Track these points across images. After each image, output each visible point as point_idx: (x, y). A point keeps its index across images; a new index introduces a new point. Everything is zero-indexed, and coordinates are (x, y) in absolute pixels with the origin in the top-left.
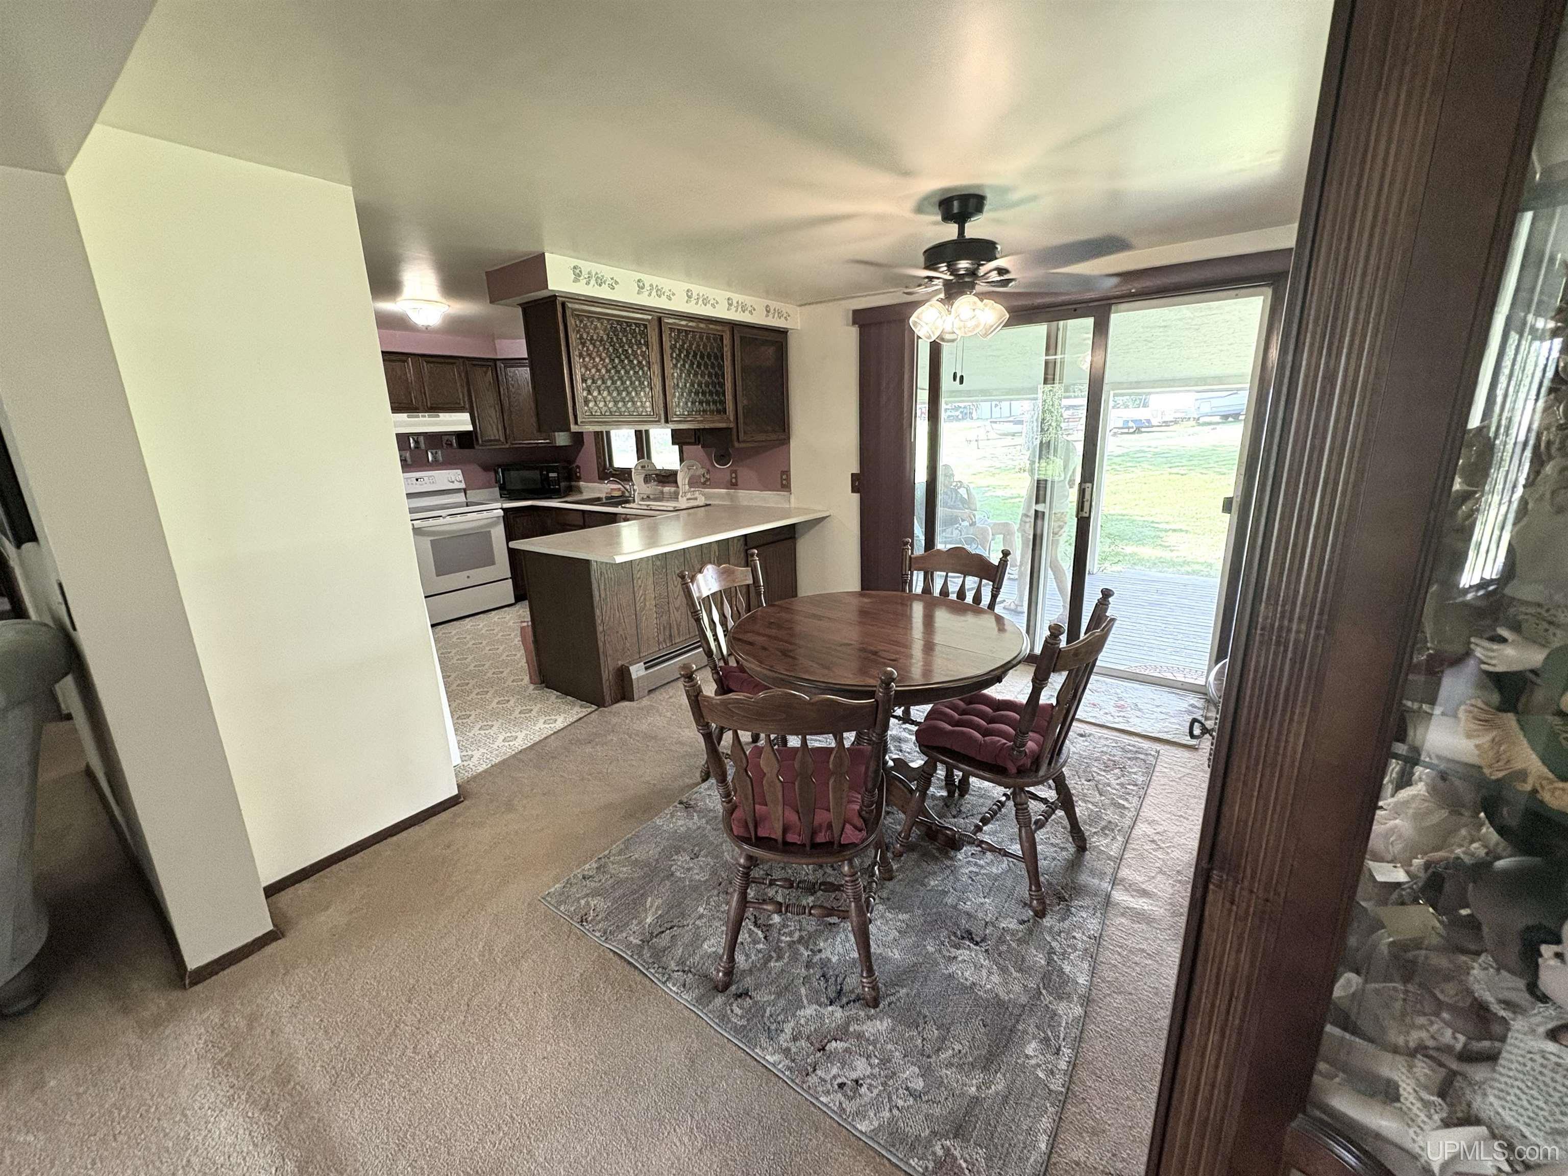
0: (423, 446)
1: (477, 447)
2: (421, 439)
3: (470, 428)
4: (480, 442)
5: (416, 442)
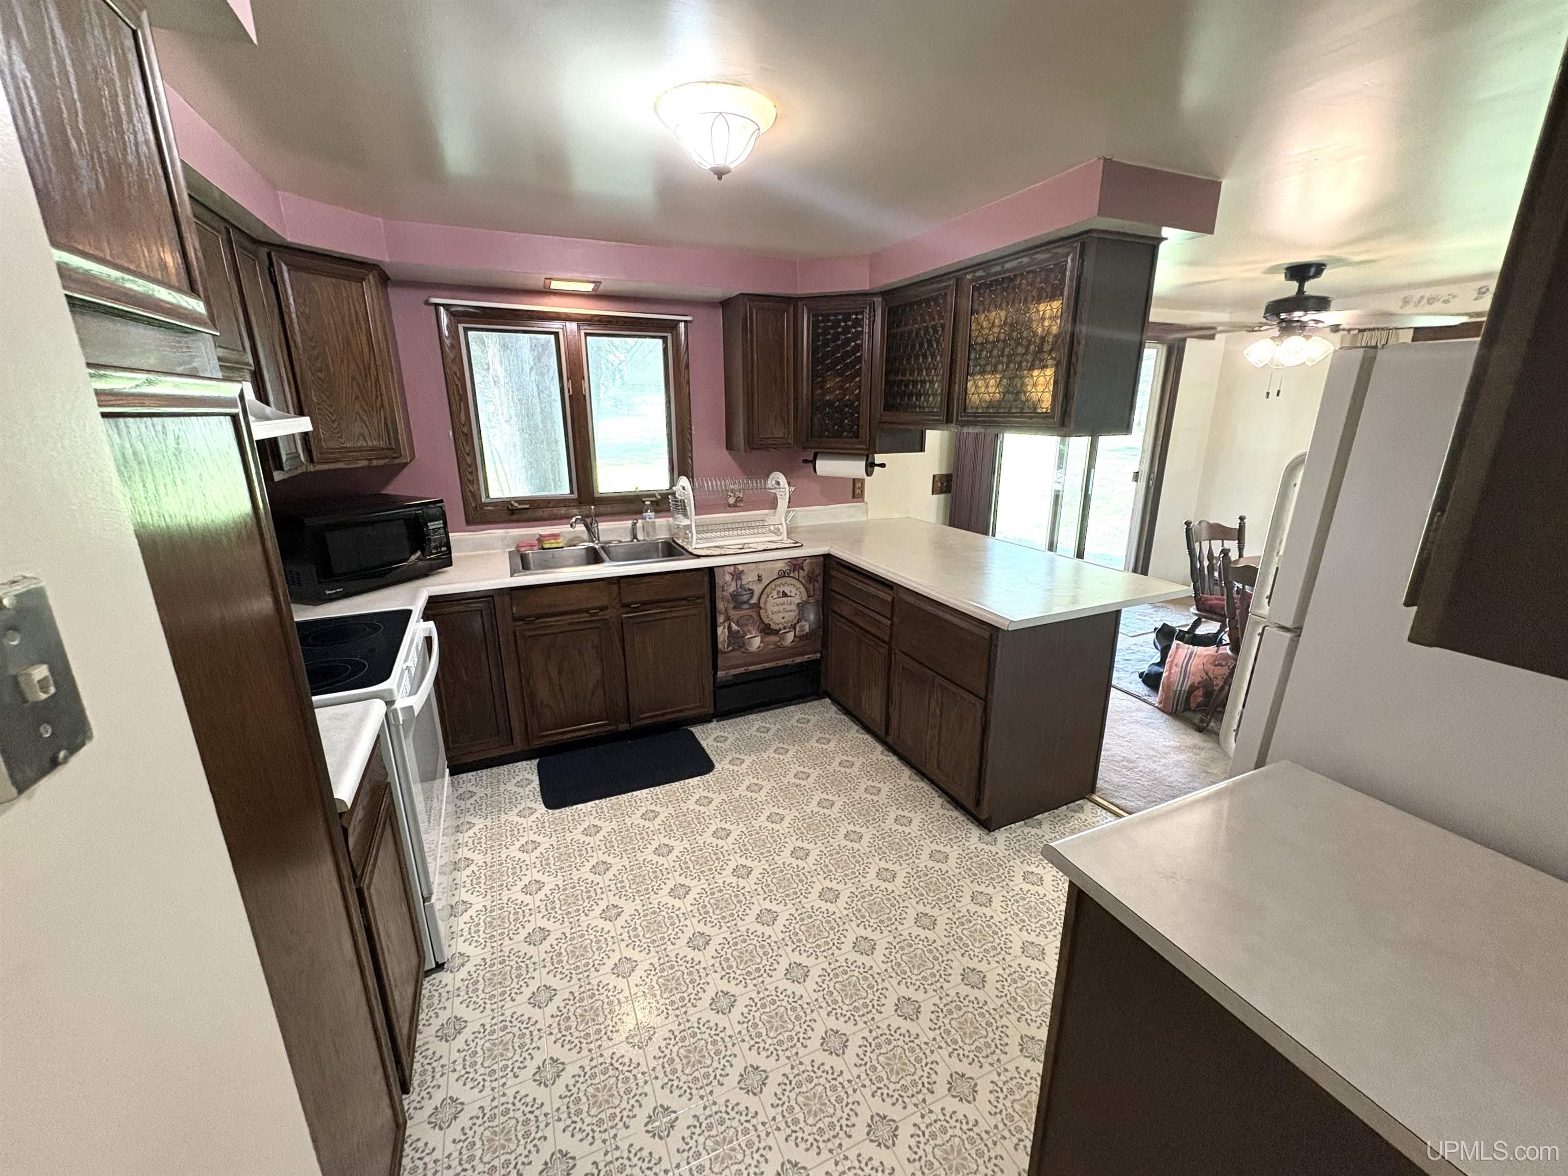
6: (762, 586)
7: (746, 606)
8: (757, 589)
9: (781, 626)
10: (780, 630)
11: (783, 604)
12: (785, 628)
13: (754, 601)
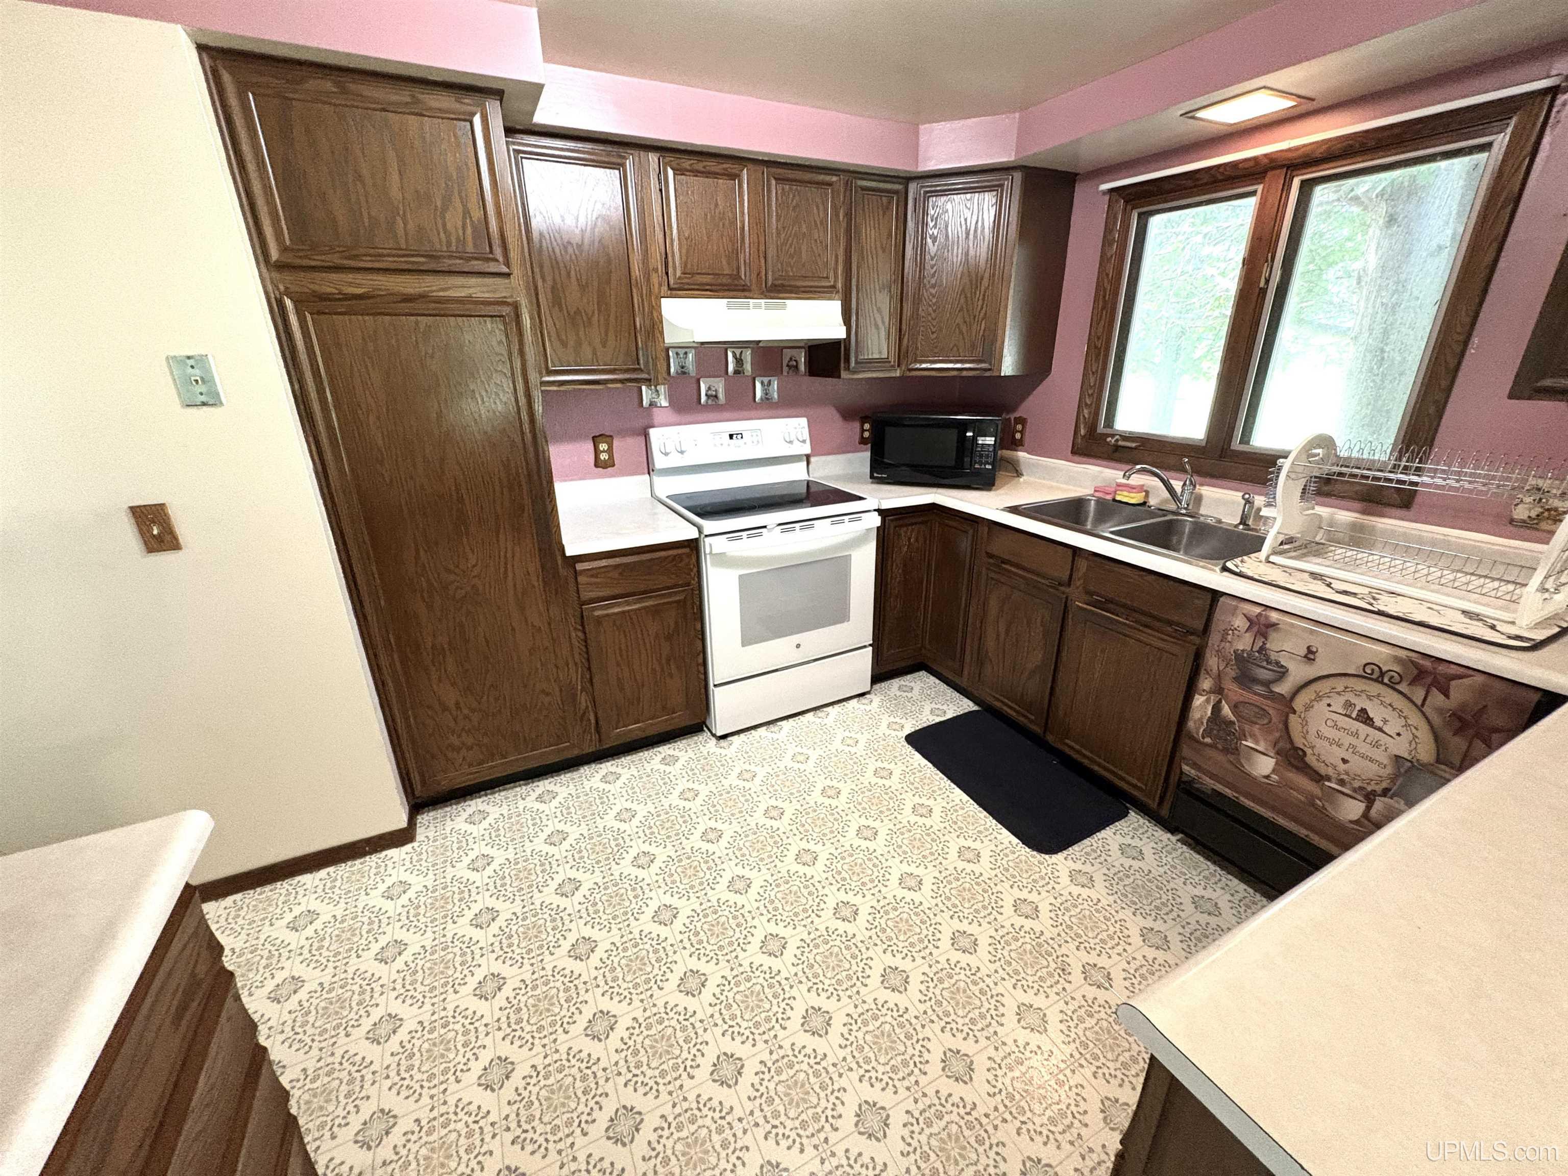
0: (748, 367)
1: (844, 374)
2: (748, 355)
3: (839, 332)
4: (853, 364)
5: (739, 361)
6: (1311, 671)
7: (1259, 689)
8: (1298, 672)
9: (1330, 771)
10: (1329, 779)
11: (1356, 735)
12: (1342, 782)
13: (1283, 688)
